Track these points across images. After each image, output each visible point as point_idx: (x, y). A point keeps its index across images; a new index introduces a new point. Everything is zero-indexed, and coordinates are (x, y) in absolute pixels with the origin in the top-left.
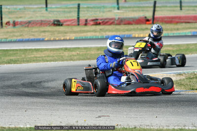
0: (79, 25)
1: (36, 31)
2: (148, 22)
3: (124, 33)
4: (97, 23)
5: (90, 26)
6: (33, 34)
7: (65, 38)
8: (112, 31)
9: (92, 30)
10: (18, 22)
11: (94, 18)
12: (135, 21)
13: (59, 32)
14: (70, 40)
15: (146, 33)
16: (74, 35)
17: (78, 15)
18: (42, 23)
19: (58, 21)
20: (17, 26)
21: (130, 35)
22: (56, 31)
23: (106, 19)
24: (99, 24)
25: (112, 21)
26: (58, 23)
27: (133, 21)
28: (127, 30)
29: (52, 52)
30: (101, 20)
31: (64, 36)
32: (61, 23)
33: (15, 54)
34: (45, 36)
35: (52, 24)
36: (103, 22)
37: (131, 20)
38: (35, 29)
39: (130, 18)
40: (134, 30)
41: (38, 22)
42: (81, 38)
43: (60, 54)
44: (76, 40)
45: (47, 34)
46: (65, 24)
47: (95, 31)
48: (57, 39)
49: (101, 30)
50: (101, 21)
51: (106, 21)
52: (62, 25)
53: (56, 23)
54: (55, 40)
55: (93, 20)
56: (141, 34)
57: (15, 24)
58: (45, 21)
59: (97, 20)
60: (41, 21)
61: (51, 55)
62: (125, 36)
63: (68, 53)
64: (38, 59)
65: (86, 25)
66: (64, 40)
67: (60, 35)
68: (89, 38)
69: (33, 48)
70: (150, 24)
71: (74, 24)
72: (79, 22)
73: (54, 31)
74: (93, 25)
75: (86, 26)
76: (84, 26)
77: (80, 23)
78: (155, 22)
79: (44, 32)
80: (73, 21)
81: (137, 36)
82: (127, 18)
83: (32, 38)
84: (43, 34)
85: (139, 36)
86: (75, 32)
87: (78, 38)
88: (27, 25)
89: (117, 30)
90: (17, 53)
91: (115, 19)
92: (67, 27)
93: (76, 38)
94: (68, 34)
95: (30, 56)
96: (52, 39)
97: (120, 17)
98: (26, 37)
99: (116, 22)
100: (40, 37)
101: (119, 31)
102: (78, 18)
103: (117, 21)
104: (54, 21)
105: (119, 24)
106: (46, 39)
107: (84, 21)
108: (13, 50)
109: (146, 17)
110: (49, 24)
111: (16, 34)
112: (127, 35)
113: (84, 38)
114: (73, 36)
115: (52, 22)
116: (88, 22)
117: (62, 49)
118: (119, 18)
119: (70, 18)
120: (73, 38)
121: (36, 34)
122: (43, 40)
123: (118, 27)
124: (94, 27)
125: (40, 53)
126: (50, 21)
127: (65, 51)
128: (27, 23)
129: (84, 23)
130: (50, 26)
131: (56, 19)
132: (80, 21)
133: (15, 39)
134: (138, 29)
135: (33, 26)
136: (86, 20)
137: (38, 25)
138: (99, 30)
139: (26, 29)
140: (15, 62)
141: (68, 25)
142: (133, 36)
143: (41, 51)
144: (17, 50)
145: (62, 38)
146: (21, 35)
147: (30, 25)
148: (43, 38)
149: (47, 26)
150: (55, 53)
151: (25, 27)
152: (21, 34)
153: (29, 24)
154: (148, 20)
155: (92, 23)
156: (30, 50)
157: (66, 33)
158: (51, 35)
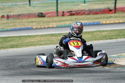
0: (58, 16)
1: (26, 22)
2: (111, 12)
3: (94, 21)
4: (72, 14)
5: (67, 17)
6: (23, 24)
7: (49, 26)
8: (85, 20)
9: (69, 19)
10: (10, 15)
11: (69, 10)
12: (101, 11)
13: (44, 22)
14: (52, 28)
15: (111, 20)
16: (55, 23)
17: (57, 9)
18: (29, 16)
19: (42, 14)
20: (10, 19)
21: (99, 22)
22: (41, 21)
23: (78, 11)
24: (74, 14)
25: (83, 12)
26: (41, 15)
27: (100, 11)
28: (96, 18)
29: (42, 38)
30: (75, 11)
31: (48, 25)
32: (44, 15)
33: (13, 40)
34: (33, 25)
35: (37, 16)
36: (76, 13)
37: (98, 11)
38: (25, 20)
39: (97, 9)
40: (101, 18)
41: (26, 15)
42: (61, 26)
43: (49, 38)
44: (57, 27)
45: (34, 24)
46: (47, 15)
47: (71, 20)
48: (43, 27)
49: (76, 19)
50: (74, 13)
51: (78, 12)
52: (45, 17)
53: (40, 15)
54: (41, 28)
55: (68, 12)
56: (107, 21)
57: (8, 17)
58: (31, 14)
59: (72, 11)
60: (29, 14)
61: (42, 40)
62: (96, 23)
63: (55, 37)
64: (34, 43)
65: (63, 15)
66: (48, 28)
67: (44, 24)
68: (67, 25)
69: (26, 35)
70: (113, 13)
71: (54, 15)
72: (57, 13)
73: (39, 22)
74: (69, 15)
75: (63, 17)
76: (62, 17)
77: (59, 14)
78: (116, 11)
79: (32, 22)
80: (53, 13)
81: (104, 22)
82: (95, 9)
83: (23, 27)
84: (31, 24)
85: (106, 23)
86: (56, 22)
87: (59, 26)
88: (17, 17)
89: (88, 19)
90: (15, 39)
91: (85, 10)
92: (49, 18)
93: (57, 26)
94: (51, 23)
95: (25, 41)
96: (39, 27)
97: (89, 8)
98: (18, 27)
99: (86, 13)
100: (29, 26)
101: (90, 19)
102: (57, 11)
103: (87, 11)
104: (39, 13)
105: (89, 14)
106: (34, 28)
107: (62, 13)
108: (11, 37)
109: (109, 8)
110: (35, 16)
111: (11, 25)
112: (97, 22)
113: (63, 26)
114: (55, 25)
115: (37, 14)
116: (65, 13)
117: (48, 35)
118: (88, 10)
119: (51, 11)
120: (55, 26)
121: (26, 24)
122: (32, 29)
123: (89, 16)
124: (70, 17)
125: (32, 38)
126: (35, 14)
127: (51, 36)
128: (17, 16)
129: (62, 14)
130: (35, 17)
131: (40, 12)
132: (59, 13)
133: (9, 28)
134: (104, 18)
135: (22, 18)
136: (63, 12)
137: (26, 17)
138: (74, 19)
139: (17, 20)
140: (17, 46)
141: (50, 16)
142: (101, 22)
143: (33, 37)
144: (13, 37)
145: (47, 27)
146: (14, 26)
147: (20, 18)
148: (32, 27)
149: (33, 17)
150: (44, 38)
151: (16, 19)
152: (14, 24)
153: (19, 16)
154: (111, 11)
155: (68, 14)
156: (24, 36)
157: (49, 22)
158: (38, 24)
